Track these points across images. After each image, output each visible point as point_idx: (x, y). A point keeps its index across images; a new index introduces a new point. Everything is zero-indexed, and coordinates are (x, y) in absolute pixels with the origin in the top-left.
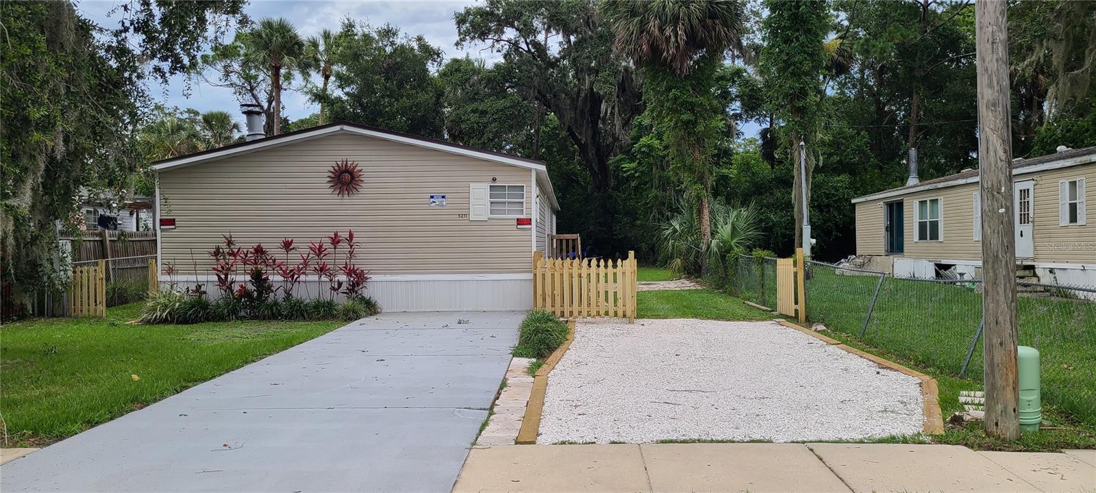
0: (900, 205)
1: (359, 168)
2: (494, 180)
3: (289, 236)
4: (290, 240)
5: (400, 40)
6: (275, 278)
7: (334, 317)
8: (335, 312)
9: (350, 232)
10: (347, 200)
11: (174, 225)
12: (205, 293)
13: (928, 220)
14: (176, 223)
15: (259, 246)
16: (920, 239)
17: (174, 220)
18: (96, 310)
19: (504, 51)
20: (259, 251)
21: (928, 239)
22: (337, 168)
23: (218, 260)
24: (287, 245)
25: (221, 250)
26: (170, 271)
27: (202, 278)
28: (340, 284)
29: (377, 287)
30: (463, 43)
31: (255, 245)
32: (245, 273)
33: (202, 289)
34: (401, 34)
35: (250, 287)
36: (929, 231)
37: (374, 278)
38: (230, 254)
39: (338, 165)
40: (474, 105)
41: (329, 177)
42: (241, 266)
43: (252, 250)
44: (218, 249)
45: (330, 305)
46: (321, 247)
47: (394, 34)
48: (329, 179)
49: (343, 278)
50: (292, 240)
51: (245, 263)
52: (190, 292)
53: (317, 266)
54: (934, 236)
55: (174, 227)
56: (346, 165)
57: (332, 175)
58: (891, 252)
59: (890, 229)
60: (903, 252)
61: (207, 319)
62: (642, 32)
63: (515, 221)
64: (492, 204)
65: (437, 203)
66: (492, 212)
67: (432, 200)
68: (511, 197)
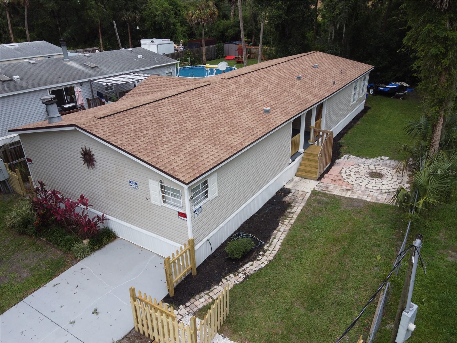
1: (93, 153)
2: (161, 182)
14: (32, 161)
22: (83, 151)
31: (53, 189)
41: (81, 154)
63: (177, 212)
64: (164, 197)
65: (133, 187)
66: (164, 202)
67: (130, 184)
68: (173, 195)
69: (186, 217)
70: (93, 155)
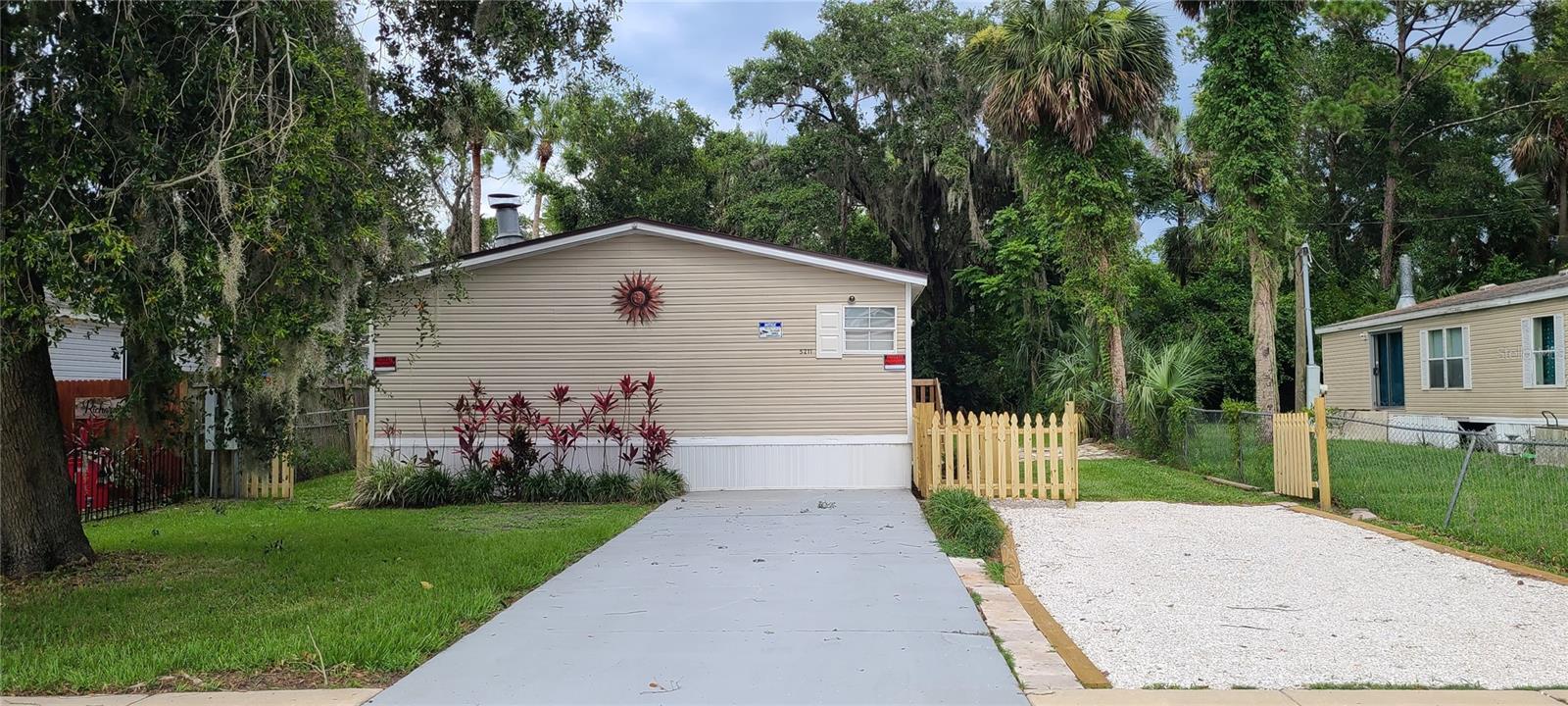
0: (1396, 337)
1: (660, 284)
2: (852, 300)
3: (563, 381)
4: (564, 386)
5: (654, 107)
6: (541, 442)
7: (630, 497)
8: (633, 491)
9: (650, 375)
10: (640, 328)
11: (394, 365)
12: (439, 463)
13: (1445, 358)
14: (397, 363)
15: (518, 396)
16: (1432, 386)
17: (394, 359)
18: (280, 490)
19: (799, 120)
20: (518, 402)
21: (1446, 385)
22: (625, 284)
23: (460, 416)
24: (560, 394)
25: (465, 402)
26: (390, 432)
27: (434, 442)
28: (634, 452)
29: (683, 456)
30: (742, 110)
31: (513, 395)
32: (500, 434)
33: (435, 458)
34: (656, 98)
35: (509, 454)
36: (1446, 375)
37: (680, 440)
38: (476, 408)
39: (628, 280)
40: (762, 196)
41: (615, 297)
42: (491, 424)
43: (508, 402)
44: (461, 400)
45: (622, 481)
46: (610, 397)
47: (646, 98)
48: (616, 300)
49: (639, 442)
50: (567, 388)
51: (500, 420)
52: (418, 461)
53: (602, 425)
54: (1457, 380)
55: (393, 369)
56: (640, 279)
57: (619, 294)
58: (1382, 404)
59: (1380, 371)
60: (1403, 404)
61: (448, 502)
62: (1026, 90)
63: (882, 359)
64: (850, 335)
65: (770, 333)
66: (850, 346)
69: (904, 363)
70: (658, 288)
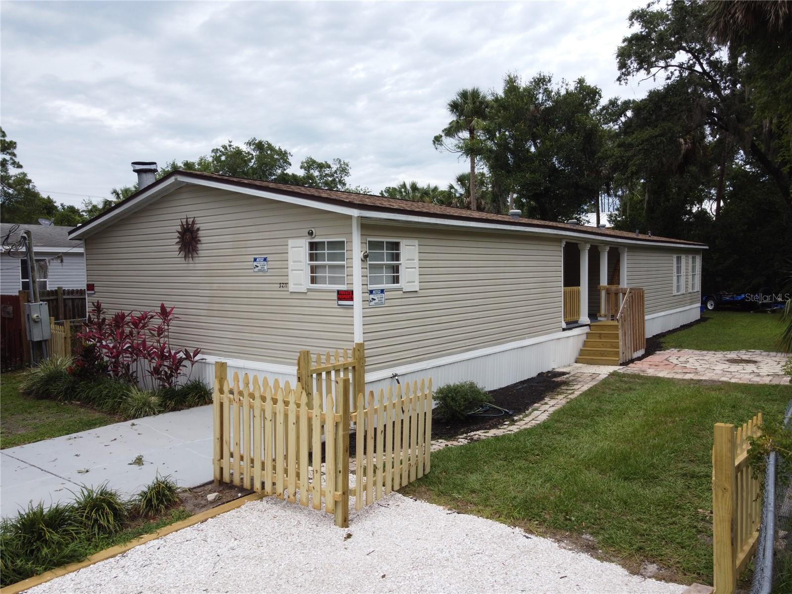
1: (198, 226)
2: (311, 234)
9: (164, 304)
10: (191, 263)
14: (95, 288)
17: (93, 285)
22: (182, 227)
48: (178, 240)
55: (93, 292)
57: (179, 235)
63: (336, 294)
64: (313, 269)
65: (259, 268)
66: (313, 280)
67: (255, 263)
68: (332, 257)
69: (352, 299)
70: (198, 229)
